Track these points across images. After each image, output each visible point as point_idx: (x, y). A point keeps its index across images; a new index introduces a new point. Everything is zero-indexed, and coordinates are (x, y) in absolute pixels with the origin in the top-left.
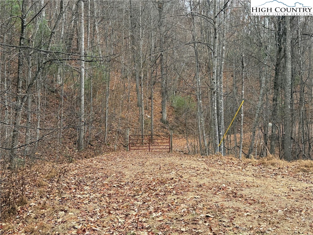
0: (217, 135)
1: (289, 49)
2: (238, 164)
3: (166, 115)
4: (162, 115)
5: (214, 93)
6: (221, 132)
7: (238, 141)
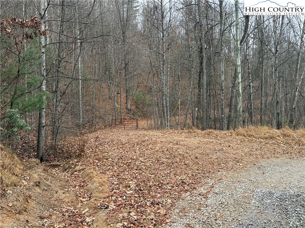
0: (166, 118)
1: (205, 67)
2: (178, 133)
3: (129, 105)
4: (127, 105)
5: (164, 95)
6: (168, 116)
7: (177, 121)
